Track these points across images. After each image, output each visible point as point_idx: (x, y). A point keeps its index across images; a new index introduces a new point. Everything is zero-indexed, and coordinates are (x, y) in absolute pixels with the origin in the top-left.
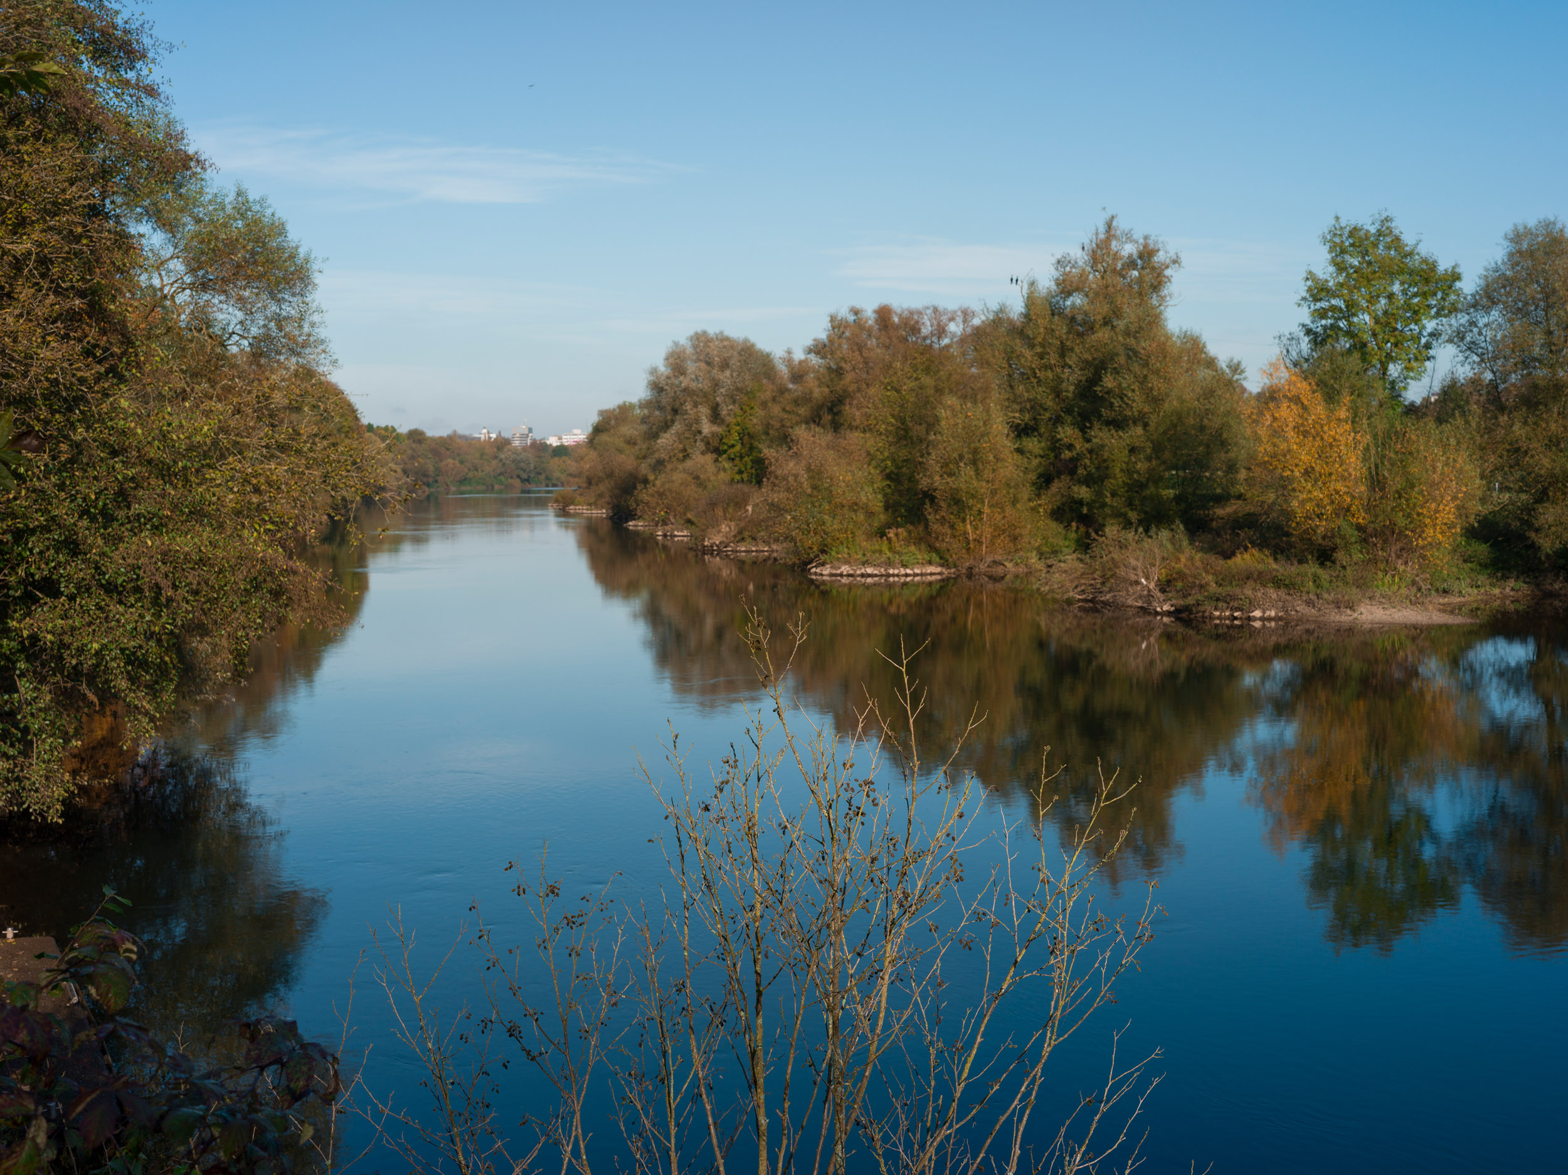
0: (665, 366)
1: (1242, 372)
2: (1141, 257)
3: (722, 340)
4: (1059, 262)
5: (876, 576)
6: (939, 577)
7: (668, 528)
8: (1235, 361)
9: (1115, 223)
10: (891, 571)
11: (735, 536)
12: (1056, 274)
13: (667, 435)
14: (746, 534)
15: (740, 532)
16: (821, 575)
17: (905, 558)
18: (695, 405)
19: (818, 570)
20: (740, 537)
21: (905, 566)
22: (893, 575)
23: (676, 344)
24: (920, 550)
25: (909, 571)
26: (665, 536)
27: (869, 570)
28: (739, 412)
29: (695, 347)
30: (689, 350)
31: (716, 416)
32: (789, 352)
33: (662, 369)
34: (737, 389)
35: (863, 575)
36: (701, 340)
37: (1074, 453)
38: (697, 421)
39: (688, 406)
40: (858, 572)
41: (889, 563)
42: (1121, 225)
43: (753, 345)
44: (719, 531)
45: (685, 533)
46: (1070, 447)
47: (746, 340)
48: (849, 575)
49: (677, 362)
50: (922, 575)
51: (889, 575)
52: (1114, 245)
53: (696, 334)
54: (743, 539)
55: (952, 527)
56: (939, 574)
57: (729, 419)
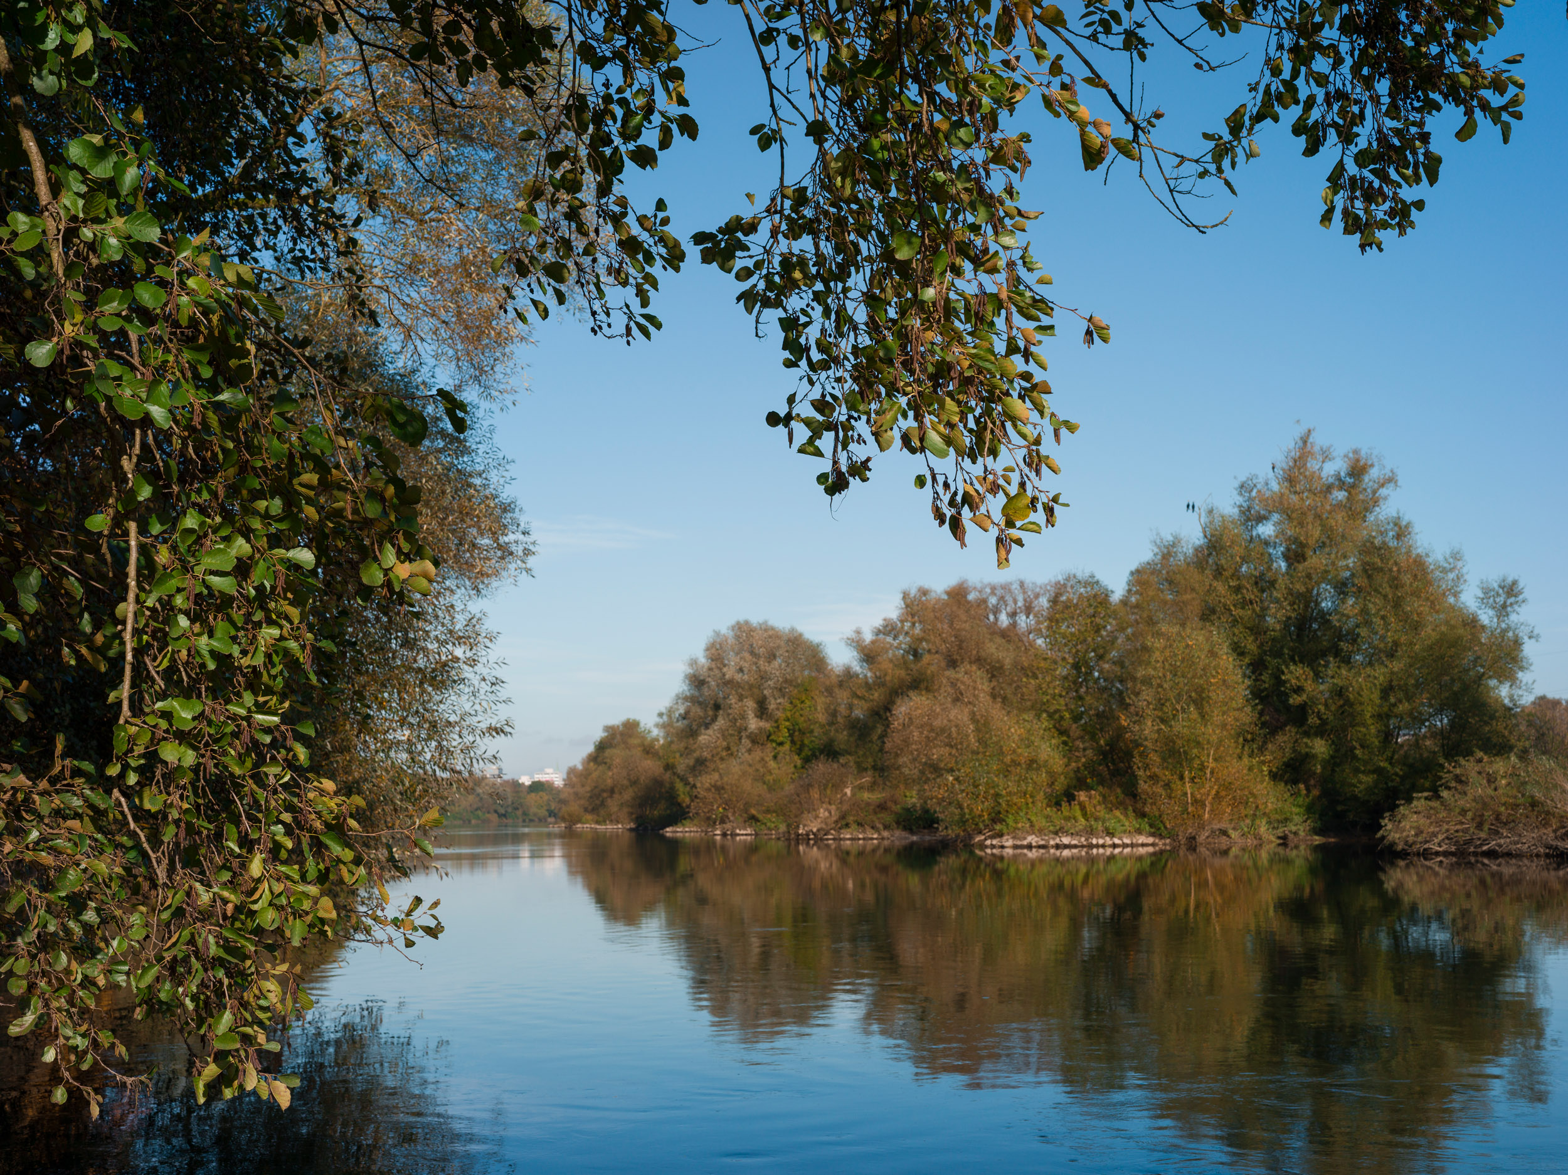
0: (707, 657)
1: (1520, 592)
2: (1351, 474)
3: (766, 630)
4: (1242, 486)
5: (1075, 846)
6: (1151, 849)
7: (728, 826)
8: (1510, 580)
9: (1311, 440)
10: (1094, 841)
11: (836, 822)
12: (1239, 500)
13: (710, 732)
14: (851, 819)
15: (843, 817)
16: (1003, 847)
17: (1111, 824)
18: (741, 698)
19: (995, 842)
20: (843, 822)
21: (1111, 834)
22: (1097, 846)
23: (717, 633)
24: (1126, 815)
25: (1117, 841)
26: (724, 835)
27: (1066, 840)
28: (788, 706)
29: (737, 637)
30: (731, 641)
31: (762, 710)
32: (858, 632)
33: (703, 660)
34: (786, 681)
35: (1057, 847)
36: (744, 631)
37: (1304, 697)
38: (743, 717)
39: (733, 700)
40: (1052, 843)
41: (1091, 832)
42: (1318, 440)
43: (801, 635)
44: (817, 817)
45: (749, 831)
46: (1299, 690)
47: (793, 630)
48: (1040, 847)
49: (716, 652)
50: (1132, 845)
51: (1091, 846)
52: (1313, 465)
53: (738, 623)
54: (847, 825)
55: (1167, 785)
56: (1153, 845)
57: (779, 714)
